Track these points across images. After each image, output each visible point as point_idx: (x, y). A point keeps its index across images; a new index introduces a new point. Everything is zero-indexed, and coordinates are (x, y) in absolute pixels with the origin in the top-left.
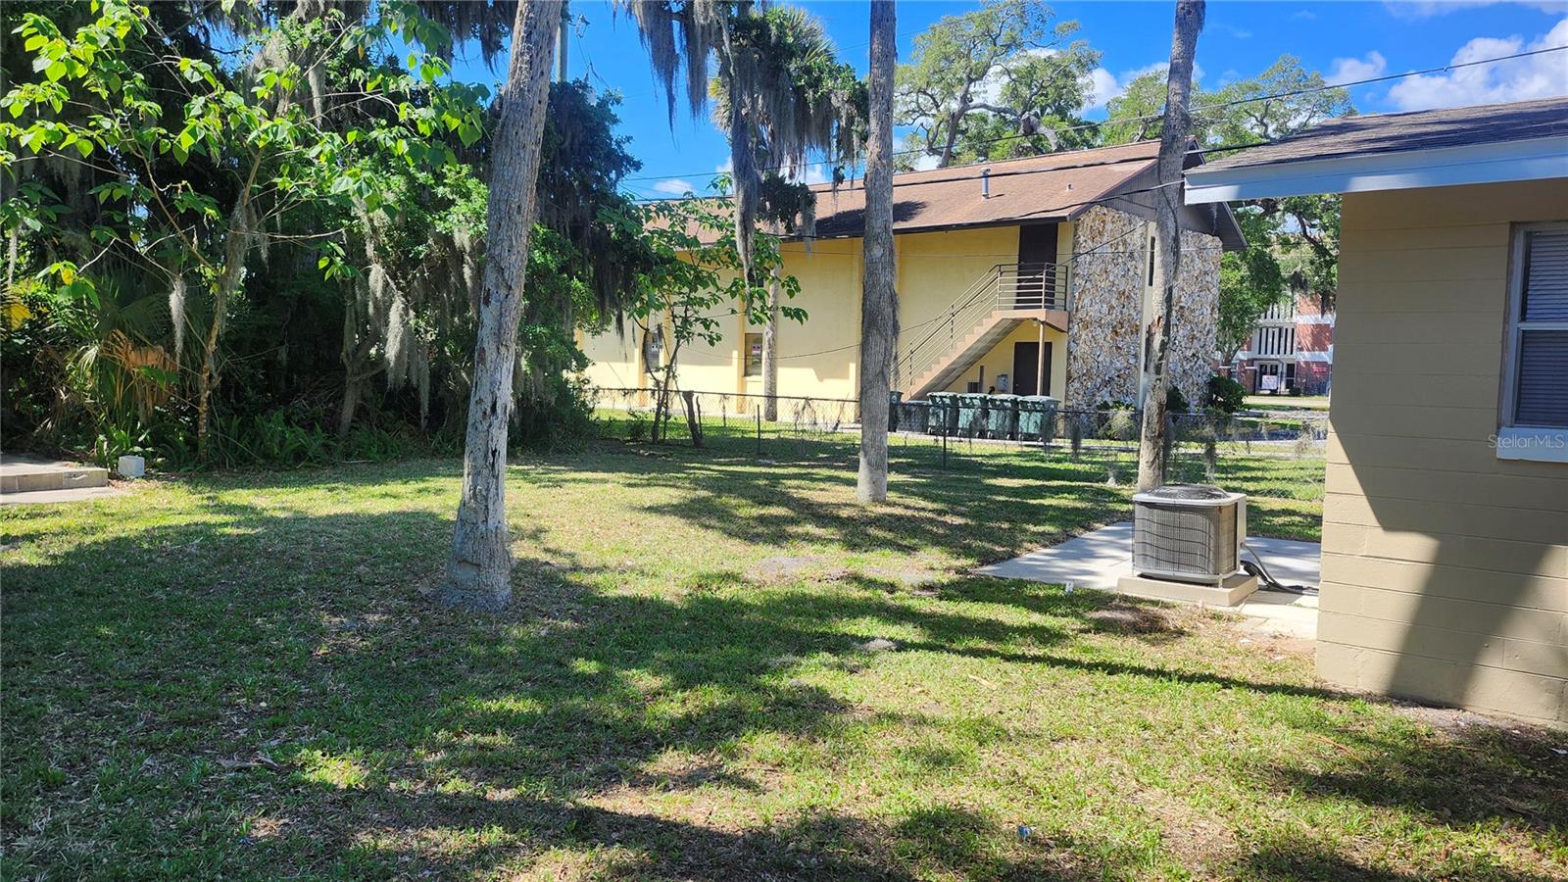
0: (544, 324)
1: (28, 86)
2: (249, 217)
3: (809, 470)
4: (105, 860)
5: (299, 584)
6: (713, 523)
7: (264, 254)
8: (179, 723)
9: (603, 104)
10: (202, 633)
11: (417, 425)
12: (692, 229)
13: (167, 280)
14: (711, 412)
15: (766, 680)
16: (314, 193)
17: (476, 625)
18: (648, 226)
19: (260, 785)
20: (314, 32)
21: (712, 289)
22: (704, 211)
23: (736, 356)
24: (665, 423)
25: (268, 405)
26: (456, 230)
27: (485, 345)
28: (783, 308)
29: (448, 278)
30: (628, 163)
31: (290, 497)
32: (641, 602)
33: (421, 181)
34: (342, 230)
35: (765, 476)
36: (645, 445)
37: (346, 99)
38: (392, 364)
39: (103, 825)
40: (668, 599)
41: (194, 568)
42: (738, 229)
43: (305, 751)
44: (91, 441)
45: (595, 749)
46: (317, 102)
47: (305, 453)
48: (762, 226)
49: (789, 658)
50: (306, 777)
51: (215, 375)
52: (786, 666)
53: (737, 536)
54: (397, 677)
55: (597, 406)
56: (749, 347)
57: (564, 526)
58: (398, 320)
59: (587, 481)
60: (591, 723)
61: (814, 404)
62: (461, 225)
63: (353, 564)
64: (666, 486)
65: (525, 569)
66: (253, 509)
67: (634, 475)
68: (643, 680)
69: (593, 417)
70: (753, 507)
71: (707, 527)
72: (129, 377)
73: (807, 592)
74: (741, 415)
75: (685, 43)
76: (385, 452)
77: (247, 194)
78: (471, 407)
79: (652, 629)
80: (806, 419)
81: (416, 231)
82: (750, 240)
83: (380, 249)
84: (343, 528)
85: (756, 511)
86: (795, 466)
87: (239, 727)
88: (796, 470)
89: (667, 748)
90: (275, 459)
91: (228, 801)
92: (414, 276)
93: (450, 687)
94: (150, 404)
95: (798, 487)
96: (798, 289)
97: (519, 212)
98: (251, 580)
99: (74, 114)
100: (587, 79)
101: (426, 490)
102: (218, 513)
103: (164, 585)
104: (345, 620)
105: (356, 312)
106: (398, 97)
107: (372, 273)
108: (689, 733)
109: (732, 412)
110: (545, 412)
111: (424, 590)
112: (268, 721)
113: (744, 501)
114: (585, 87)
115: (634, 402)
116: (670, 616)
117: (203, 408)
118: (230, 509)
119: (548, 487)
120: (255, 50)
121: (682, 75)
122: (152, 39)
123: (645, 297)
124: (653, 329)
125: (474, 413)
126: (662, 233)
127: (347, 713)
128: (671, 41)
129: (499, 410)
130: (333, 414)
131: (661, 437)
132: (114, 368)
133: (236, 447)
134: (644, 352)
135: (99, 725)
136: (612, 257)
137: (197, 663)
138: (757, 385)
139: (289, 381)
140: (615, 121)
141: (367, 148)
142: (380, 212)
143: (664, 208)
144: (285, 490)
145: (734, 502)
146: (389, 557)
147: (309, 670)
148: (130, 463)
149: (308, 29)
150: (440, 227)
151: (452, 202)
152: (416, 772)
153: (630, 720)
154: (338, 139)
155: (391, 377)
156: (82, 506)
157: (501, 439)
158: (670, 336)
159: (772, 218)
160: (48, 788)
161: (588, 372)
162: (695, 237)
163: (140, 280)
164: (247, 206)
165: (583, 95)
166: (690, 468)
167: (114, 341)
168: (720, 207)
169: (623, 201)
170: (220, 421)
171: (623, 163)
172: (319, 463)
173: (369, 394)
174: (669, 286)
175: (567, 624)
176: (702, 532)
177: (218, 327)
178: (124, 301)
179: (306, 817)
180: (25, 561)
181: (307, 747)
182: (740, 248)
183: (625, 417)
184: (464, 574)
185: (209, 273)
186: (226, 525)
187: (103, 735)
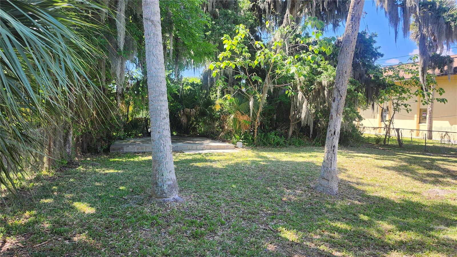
0: (349, 107)
1: (223, 52)
2: (269, 81)
3: (447, 158)
4: (233, 247)
5: (278, 179)
6: (408, 174)
7: (272, 91)
8: (250, 213)
9: (371, 37)
10: (255, 190)
11: (309, 137)
12: (401, 74)
13: (249, 98)
14: (406, 136)
15: (432, 233)
16: (285, 73)
17: (327, 198)
18: (385, 74)
19: (269, 235)
20: (287, 29)
21: (408, 93)
22: (406, 68)
23: (416, 117)
24: (389, 139)
25: (271, 130)
26: (323, 80)
27: (333, 114)
28: (437, 99)
29: (320, 94)
30: (379, 55)
31: (276, 155)
32: (382, 199)
33: (314, 67)
34: (292, 83)
35: (429, 159)
36: (381, 145)
37: (294, 47)
38: (303, 119)
39: (233, 237)
40: (392, 199)
41: (253, 172)
42: (420, 73)
43: (280, 227)
44: (231, 138)
45: (368, 246)
46: (287, 49)
47: (279, 143)
48: (430, 72)
49: (442, 227)
50: (281, 235)
51: (259, 122)
52: (440, 230)
53: (418, 179)
54: (305, 210)
55: (364, 133)
56: (421, 113)
57: (354, 170)
58: (305, 107)
59: (362, 156)
60: (366, 237)
61: (449, 134)
62: (324, 79)
63: (292, 175)
64: (390, 160)
65: (341, 183)
66: (267, 158)
67: (378, 156)
68: (385, 225)
69: (363, 136)
70: (424, 170)
71: (406, 176)
72: (240, 122)
73: (449, 203)
74: (418, 137)
75: (402, 14)
76: (300, 144)
77: (269, 75)
78: (328, 133)
79: (387, 208)
80: (446, 139)
81: (311, 82)
82: (425, 77)
83: (302, 88)
84: (289, 165)
85: (426, 172)
86: (441, 156)
87: (264, 217)
88: (441, 158)
89: (394, 251)
90: (272, 144)
91: (262, 237)
92: (310, 95)
93: (320, 216)
94: (244, 129)
95: (443, 164)
96: (444, 92)
97: (346, 73)
98: (266, 177)
99: (232, 59)
100: (365, 31)
101: (312, 156)
102: (259, 158)
103: (247, 176)
104: (290, 191)
105: (294, 105)
106: (308, 44)
107: (299, 94)
108: (403, 247)
109: (414, 136)
110: (347, 134)
111: (312, 186)
112: (271, 217)
113: (421, 168)
114: (365, 33)
115: (377, 132)
116: (393, 205)
117: (256, 131)
118: (262, 157)
119: (349, 157)
120: (272, 36)
121: (401, 24)
122: (249, 38)
123: (383, 97)
124: (385, 108)
125: (328, 134)
126: (390, 76)
127: (292, 219)
128: (397, 14)
129: (336, 134)
130: (287, 133)
131: (387, 143)
132: (237, 120)
133: (263, 141)
134: (382, 115)
135: (232, 210)
136: (372, 85)
137: (254, 198)
138: (425, 127)
139: (276, 124)
140: (375, 42)
141: (299, 60)
142: (302, 77)
143: (391, 68)
144: (274, 153)
145: (417, 167)
146: (302, 174)
147: (281, 204)
148: (239, 144)
149: (285, 29)
150: (318, 80)
151: (322, 72)
152: (311, 240)
153: (380, 238)
154: (292, 57)
155: (302, 123)
156: (229, 154)
157: (336, 142)
158: (392, 110)
159: (434, 68)
160: (222, 225)
161: (363, 122)
162: (403, 77)
163: (243, 98)
164: (268, 78)
165: (364, 36)
166: (398, 154)
167: (237, 114)
168: (412, 66)
169: (376, 67)
170: (259, 134)
171: (376, 55)
172: (283, 146)
173: (296, 128)
174: (392, 93)
175: (357, 202)
176: (404, 177)
177: (261, 110)
178: (240, 104)
179: (281, 247)
180: (218, 166)
181: (281, 226)
182: (421, 80)
183: (373, 136)
184: (324, 182)
185: (258, 96)
186: (260, 161)
187: (233, 213)
